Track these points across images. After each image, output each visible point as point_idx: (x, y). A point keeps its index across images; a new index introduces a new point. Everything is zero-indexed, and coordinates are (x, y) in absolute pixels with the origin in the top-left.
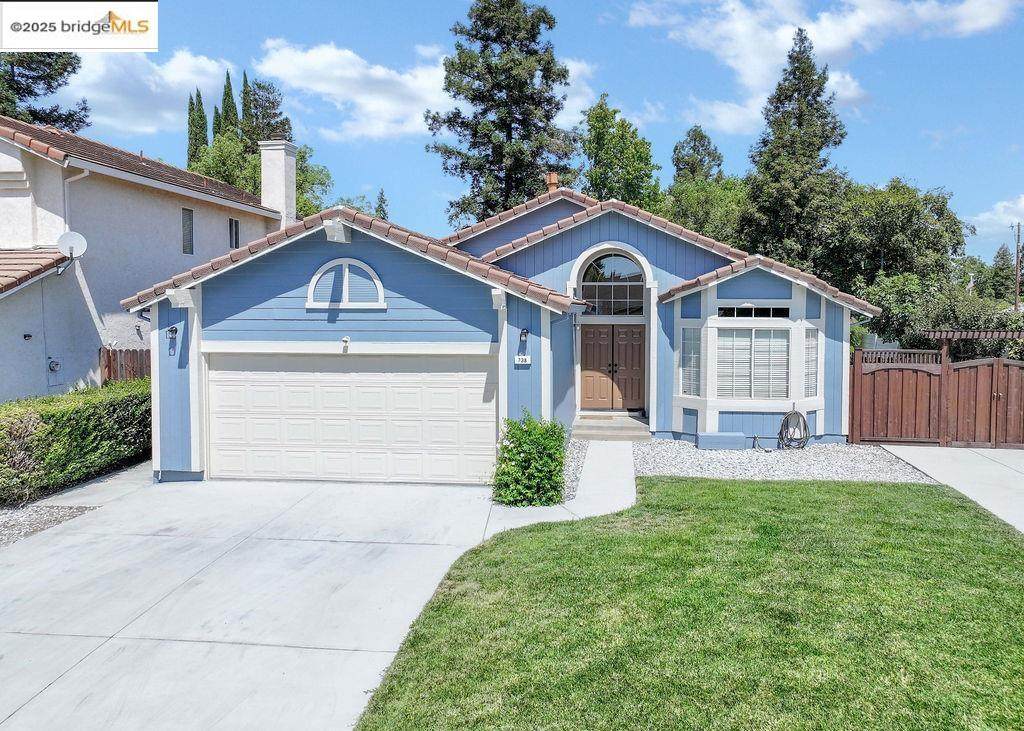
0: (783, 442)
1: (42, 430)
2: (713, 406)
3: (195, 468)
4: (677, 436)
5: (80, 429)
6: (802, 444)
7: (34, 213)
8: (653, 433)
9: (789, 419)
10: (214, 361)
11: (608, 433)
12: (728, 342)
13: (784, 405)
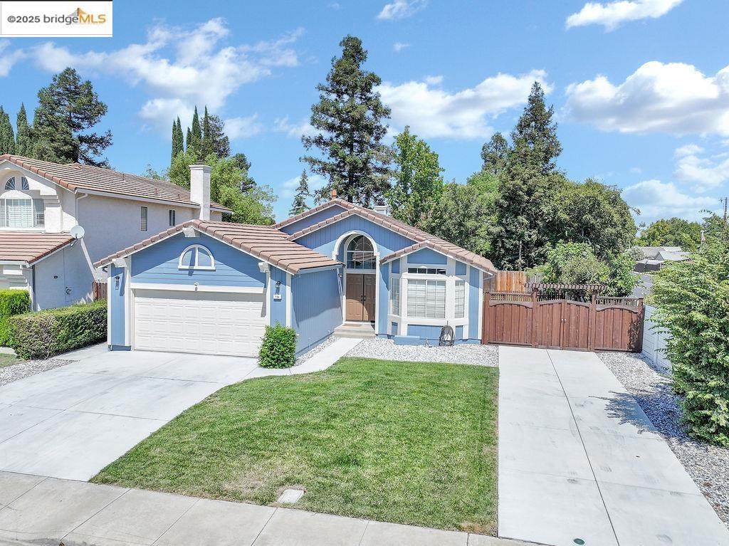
0: (442, 342)
1: (56, 324)
2: (405, 320)
3: (127, 344)
4: (389, 337)
5: (75, 324)
6: (451, 343)
7: (62, 214)
8: (377, 335)
9: (445, 330)
10: (137, 293)
11: (352, 334)
12: (412, 287)
13: (442, 322)
